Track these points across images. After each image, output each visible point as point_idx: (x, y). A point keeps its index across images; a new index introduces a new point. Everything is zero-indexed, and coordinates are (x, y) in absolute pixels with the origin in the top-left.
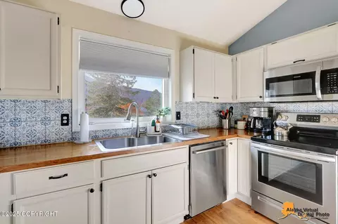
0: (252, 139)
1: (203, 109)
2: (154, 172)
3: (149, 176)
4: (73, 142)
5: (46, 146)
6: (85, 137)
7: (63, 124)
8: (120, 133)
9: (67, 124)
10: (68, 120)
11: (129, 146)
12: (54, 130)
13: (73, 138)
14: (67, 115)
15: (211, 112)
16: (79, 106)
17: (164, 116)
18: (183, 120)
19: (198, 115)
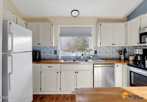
0: (128, 64)
1: (110, 50)
2: (77, 71)
3: (76, 72)
4: (57, 59)
5: (51, 59)
6: (60, 58)
7: (55, 54)
8: (71, 57)
9: (56, 54)
10: (56, 52)
11: (74, 61)
12: (52, 55)
13: (57, 58)
14: (56, 51)
15: (115, 51)
16: (59, 48)
17: (89, 52)
18: (98, 54)
19: (107, 52)
